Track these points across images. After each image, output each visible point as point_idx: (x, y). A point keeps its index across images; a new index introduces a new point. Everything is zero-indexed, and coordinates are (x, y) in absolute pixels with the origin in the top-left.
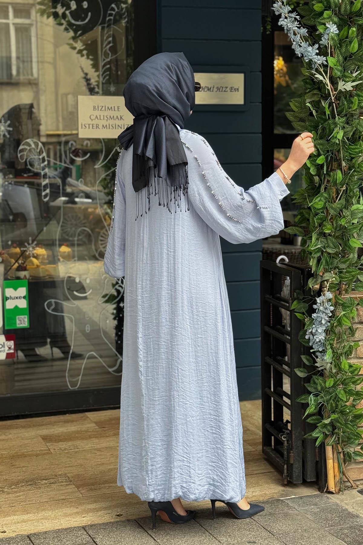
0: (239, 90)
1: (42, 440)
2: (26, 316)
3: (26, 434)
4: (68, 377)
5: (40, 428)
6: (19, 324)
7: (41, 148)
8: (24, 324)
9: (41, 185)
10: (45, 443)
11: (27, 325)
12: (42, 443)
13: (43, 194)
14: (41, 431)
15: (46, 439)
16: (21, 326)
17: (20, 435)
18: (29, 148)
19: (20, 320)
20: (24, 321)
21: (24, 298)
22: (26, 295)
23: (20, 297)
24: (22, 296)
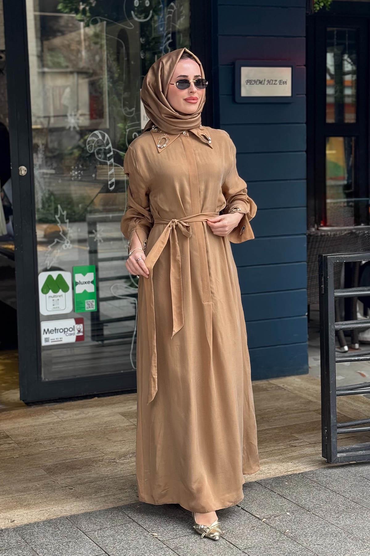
0: (287, 83)
1: (122, 417)
2: (94, 300)
3: (103, 412)
4: (132, 357)
5: (113, 406)
6: (87, 308)
7: (107, 139)
8: (93, 307)
9: (108, 175)
10: (128, 419)
11: (94, 309)
12: (123, 419)
13: (109, 183)
14: (116, 409)
15: (126, 416)
16: (90, 309)
17: (98, 413)
18: (96, 139)
19: (89, 304)
20: (92, 305)
21: (92, 282)
22: (94, 280)
23: (88, 282)
24: (90, 281)
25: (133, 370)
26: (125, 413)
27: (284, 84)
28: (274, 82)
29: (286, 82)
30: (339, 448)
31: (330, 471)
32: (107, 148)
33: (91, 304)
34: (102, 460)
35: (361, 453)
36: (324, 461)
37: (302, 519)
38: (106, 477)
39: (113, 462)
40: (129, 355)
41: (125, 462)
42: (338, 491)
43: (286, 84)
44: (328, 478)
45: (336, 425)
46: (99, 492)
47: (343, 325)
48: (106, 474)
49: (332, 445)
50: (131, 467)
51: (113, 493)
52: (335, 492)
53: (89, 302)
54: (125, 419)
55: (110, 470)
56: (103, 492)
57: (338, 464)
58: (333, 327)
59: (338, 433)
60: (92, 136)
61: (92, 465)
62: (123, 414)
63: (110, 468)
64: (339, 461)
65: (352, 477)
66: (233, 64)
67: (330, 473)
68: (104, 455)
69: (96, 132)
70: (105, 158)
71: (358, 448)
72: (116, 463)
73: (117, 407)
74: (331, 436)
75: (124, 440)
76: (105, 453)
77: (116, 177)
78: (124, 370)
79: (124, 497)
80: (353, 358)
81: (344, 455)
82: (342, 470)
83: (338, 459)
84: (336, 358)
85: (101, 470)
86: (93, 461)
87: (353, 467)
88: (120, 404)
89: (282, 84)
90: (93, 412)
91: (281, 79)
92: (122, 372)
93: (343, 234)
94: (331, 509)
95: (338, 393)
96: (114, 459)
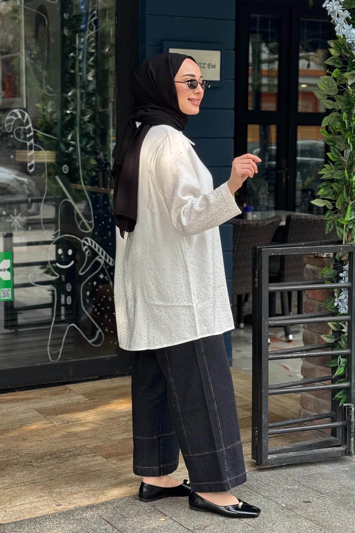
1: (39, 414)
2: (10, 289)
3: (18, 408)
4: (49, 349)
5: (29, 401)
6: (2, 297)
7: (27, 119)
8: (8, 296)
9: (27, 156)
10: (44, 417)
11: (10, 298)
12: (40, 416)
13: (29, 165)
14: (32, 405)
15: (42, 412)
16: (5, 298)
17: (12, 409)
18: (15, 118)
19: (3, 293)
20: (8, 294)
21: (8, 270)
22: (10, 267)
23: (4, 270)
24: (7, 268)
25: (50, 363)
26: (42, 410)
27: (212, 68)
28: (202, 66)
29: (215, 66)
30: (270, 450)
31: (261, 473)
32: (27, 128)
33: (7, 292)
34: (17, 463)
35: (291, 454)
36: (253, 462)
37: (234, 529)
38: (22, 483)
39: (29, 465)
40: (47, 346)
41: (42, 465)
42: (270, 496)
43: (215, 68)
44: (259, 482)
45: (268, 426)
46: (13, 500)
47: (276, 320)
48: (22, 479)
49: (263, 446)
50: (49, 470)
51: (29, 501)
52: (267, 498)
53: (5, 290)
54: (42, 417)
55: (26, 474)
56: (18, 499)
57: (269, 466)
58: (266, 323)
59: (269, 434)
60: (11, 115)
61: (6, 469)
62: (40, 411)
63: (27, 472)
64: (270, 463)
65: (283, 480)
66: (161, 45)
67: (260, 476)
68: (19, 457)
69: (15, 111)
70: (25, 139)
71: (288, 449)
72: (33, 466)
73: (32, 403)
74: (262, 437)
75: (41, 440)
76: (20, 455)
77: (35, 159)
78: (39, 363)
79: (42, 506)
80: (286, 356)
81: (275, 456)
82: (273, 472)
83: (269, 461)
84: (269, 355)
85: (16, 474)
86: (7, 464)
87: (284, 469)
88: (35, 399)
89: (210, 68)
90: (7, 408)
91: (209, 63)
92: (38, 364)
93: (266, 224)
94: (264, 517)
95: (270, 391)
96: (31, 462)
